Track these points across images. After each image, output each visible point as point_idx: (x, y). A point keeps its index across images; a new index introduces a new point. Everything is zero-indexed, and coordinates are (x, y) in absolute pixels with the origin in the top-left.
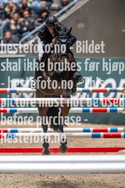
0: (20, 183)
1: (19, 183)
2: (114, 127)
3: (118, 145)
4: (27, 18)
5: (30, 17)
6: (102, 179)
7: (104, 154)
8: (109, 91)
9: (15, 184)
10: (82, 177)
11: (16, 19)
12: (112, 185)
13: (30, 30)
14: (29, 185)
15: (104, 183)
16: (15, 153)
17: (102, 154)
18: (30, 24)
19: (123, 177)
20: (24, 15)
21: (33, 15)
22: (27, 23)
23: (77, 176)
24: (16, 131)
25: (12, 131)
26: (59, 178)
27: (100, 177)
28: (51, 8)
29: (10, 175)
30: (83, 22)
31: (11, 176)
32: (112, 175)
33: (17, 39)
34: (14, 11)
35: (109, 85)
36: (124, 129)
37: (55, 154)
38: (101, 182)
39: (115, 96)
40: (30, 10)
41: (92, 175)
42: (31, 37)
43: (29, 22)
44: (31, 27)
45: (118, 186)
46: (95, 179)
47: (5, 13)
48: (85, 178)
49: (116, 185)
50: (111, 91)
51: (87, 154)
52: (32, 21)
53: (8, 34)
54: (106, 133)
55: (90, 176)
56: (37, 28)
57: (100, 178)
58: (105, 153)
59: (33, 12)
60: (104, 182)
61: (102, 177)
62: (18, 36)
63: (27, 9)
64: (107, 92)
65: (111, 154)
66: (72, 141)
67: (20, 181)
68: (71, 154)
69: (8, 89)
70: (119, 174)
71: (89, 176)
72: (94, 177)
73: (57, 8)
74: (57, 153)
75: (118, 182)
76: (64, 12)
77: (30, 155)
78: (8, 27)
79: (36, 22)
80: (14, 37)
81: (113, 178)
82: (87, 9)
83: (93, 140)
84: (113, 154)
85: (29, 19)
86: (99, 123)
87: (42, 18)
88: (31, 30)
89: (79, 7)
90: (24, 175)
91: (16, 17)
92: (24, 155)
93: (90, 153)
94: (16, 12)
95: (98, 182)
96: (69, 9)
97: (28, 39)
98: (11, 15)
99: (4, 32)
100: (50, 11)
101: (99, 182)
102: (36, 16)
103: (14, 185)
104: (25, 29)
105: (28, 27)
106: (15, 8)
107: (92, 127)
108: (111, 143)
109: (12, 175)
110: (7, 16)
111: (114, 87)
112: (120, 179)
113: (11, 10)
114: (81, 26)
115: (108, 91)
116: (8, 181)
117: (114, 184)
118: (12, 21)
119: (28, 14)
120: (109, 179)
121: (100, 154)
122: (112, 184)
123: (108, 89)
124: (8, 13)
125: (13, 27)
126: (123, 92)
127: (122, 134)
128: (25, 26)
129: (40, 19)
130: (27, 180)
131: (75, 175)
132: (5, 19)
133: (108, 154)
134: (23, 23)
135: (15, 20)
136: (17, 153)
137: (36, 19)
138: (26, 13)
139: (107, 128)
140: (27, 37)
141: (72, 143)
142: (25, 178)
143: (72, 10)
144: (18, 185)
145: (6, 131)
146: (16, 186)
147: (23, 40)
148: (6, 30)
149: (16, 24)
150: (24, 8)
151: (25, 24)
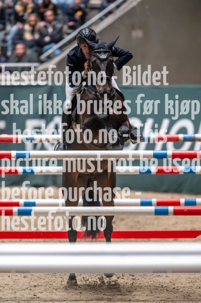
0: (40, 287)
1: (37, 287)
2: (191, 198)
4: (50, 22)
5: (55, 19)
6: (171, 280)
7: (174, 240)
8: (183, 139)
9: (31, 289)
11: (33, 23)
12: (187, 291)
13: (55, 40)
14: (54, 291)
15: (174, 288)
16: (30, 240)
17: (171, 241)
18: (55, 32)
20: (46, 16)
21: (61, 17)
22: (50, 30)
24: (33, 204)
25: (26, 204)
27: (168, 278)
28: (89, 6)
29: (23, 275)
30: (140, 28)
31: (24, 277)
32: (188, 275)
33: (35, 55)
34: (29, 11)
35: (183, 130)
37: (92, 241)
38: (169, 286)
39: (192, 148)
40: (55, 9)
41: (155, 274)
42: (58, 52)
43: (54, 27)
44: (58, 36)
45: (197, 292)
46: (160, 281)
47: (16, 14)
48: (143, 279)
49: (193, 292)
50: (186, 140)
51: (147, 241)
52: (59, 26)
53: (20, 48)
54: (177, 208)
55: (152, 277)
56: (67, 38)
57: (167, 280)
58: (176, 239)
59: (59, 12)
60: (174, 286)
61: (171, 278)
62: (36, 51)
63: (51, 7)
64: (180, 142)
65: (185, 241)
66: (122, 220)
67: (40, 284)
68: (121, 242)
71: (150, 277)
72: (158, 278)
73: (98, 6)
75: (197, 286)
76: (110, 13)
77: (56, 242)
78: (19, 36)
79: (65, 28)
80: (29, 52)
81: (189, 279)
82: (147, 7)
83: (157, 219)
84: (188, 241)
85: (54, 23)
86: (166, 191)
87: (75, 21)
88: (56, 42)
89: (135, 3)
90: (46, 274)
91: (33, 21)
92: (45, 242)
93: (152, 239)
94: (33, 11)
95: (165, 285)
96: (118, 7)
97: (52, 56)
98: (25, 17)
99: (14, 44)
100: (87, 10)
101: (166, 287)
102: (66, 18)
103: (30, 291)
104: (47, 39)
105: (52, 36)
106: (31, 5)
107: (155, 198)
108: (185, 223)
109: (26, 274)
110: (19, 19)
111: (191, 133)
112: (200, 281)
113: (25, 9)
114: (138, 34)
115: (181, 140)
116: (20, 284)
117: (190, 289)
118: (27, 27)
119: (52, 15)
120: (183, 281)
121: (167, 241)
122: (186, 289)
123: (181, 136)
124: (21, 14)
125: (28, 36)
128: (47, 35)
129: (71, 24)
130: (50, 283)
132: (15, 23)
133: (181, 241)
134: (44, 30)
135: (31, 25)
137: (65, 23)
138: (49, 13)
140: (50, 51)
141: (123, 222)
142: (47, 279)
143: (123, 9)
144: (37, 290)
145: (17, 204)
146: (32, 293)
147: (43, 57)
148: (17, 41)
149: (33, 32)
150: (46, 5)
151: (47, 32)
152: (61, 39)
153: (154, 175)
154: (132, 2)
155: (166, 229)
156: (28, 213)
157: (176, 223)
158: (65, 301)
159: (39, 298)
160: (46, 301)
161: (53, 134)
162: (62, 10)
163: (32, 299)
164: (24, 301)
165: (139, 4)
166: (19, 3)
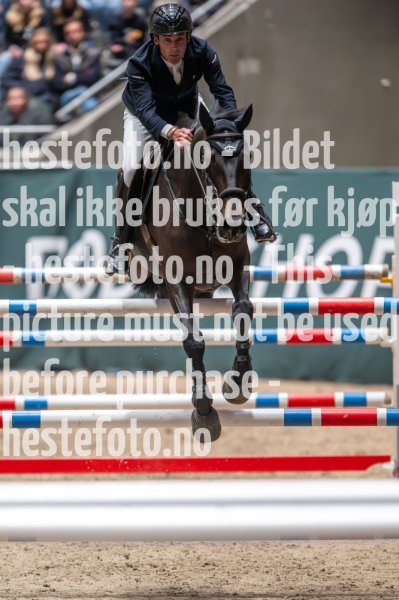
0: (56, 569)
1: (50, 570)
2: (356, 391)
3: (368, 448)
4: (76, 45)
5: (85, 39)
6: (317, 555)
7: (323, 475)
8: (339, 275)
9: (38, 574)
10: (253, 550)
11: (41, 46)
12: (349, 576)
13: (86, 81)
14: (85, 576)
15: (324, 570)
17: (316, 478)
18: (87, 64)
19: (385, 551)
21: (97, 34)
22: (76, 60)
23: (237, 548)
24: (43, 406)
25: (29, 406)
26: (178, 552)
27: (310, 550)
29: (23, 546)
30: (255, 55)
31: (26, 550)
32: (351, 544)
33: (46, 110)
34: (34, 22)
35: (340, 257)
36: (387, 396)
37: (166, 478)
38: (314, 567)
39: (357, 292)
40: (86, 18)
41: (285, 543)
42: (91, 104)
43: (84, 55)
44: (91, 72)
45: (368, 577)
46: (296, 556)
47: (8, 28)
48: (262, 552)
49: (360, 577)
50: (345, 276)
51: (270, 477)
52: (93, 52)
53: (16, 96)
54: (329, 411)
55: (279, 548)
56: (110, 76)
57: (310, 555)
58: (326, 472)
59: (94, 24)
60: (322, 567)
61: (317, 550)
62: (49, 102)
63: (77, 14)
64: (334, 281)
65: (344, 477)
67: (57, 563)
68: (219, 478)
69: (17, 271)
70: (371, 541)
71: (275, 548)
72: (290, 551)
74: (172, 474)
75: (369, 566)
76: (196, 25)
77: (88, 480)
79: (106, 56)
81: (353, 553)
82: (268, 13)
83: (288, 433)
84: (352, 477)
85: (83, 46)
86: (306, 378)
88: (88, 83)
89: (244, 7)
90: (69, 543)
91: (41, 42)
92: (66, 479)
93: (279, 474)
94: (42, 24)
95: (304, 565)
96: (211, 13)
97: (80, 111)
98: (26, 36)
99: (5, 88)
101: (306, 568)
103: (37, 577)
104: (70, 78)
105: (79, 72)
106: (37, 12)
107: (284, 392)
108: (345, 441)
109: (30, 545)
110: (15, 38)
111: (355, 262)
112: (376, 556)
113: (26, 19)
114: (250, 67)
115: (336, 277)
116: (18, 564)
117: (355, 573)
118: (30, 55)
119: (79, 31)
120: (340, 555)
121: (309, 477)
122: (347, 571)
123: (337, 269)
124: (18, 28)
125: (32, 73)
126: (384, 279)
127: (382, 412)
128: (70, 70)
129: (117, 48)
130: (77, 561)
131: (231, 543)
132: (6, 48)
133: (337, 478)
134: (64, 60)
135: (38, 51)
136: (45, 476)
137: (105, 46)
138: (73, 27)
139: (333, 393)
140: (76, 103)
142: (71, 554)
143: (220, 19)
144: (50, 576)
145: (10, 406)
146: (42, 581)
147: (62, 113)
148: (9, 83)
149: (42, 64)
150: (68, 11)
151: (70, 64)
152: (98, 77)
153: (282, 346)
154: (238, 5)
155: (307, 452)
156: (35, 423)
157: (328, 441)
158: (106, 596)
159: (54, 591)
160: (69, 597)
161: (82, 265)
162: (99, 21)
163: (41, 593)
164: (26, 597)
165: (253, 7)
166: (14, 7)
